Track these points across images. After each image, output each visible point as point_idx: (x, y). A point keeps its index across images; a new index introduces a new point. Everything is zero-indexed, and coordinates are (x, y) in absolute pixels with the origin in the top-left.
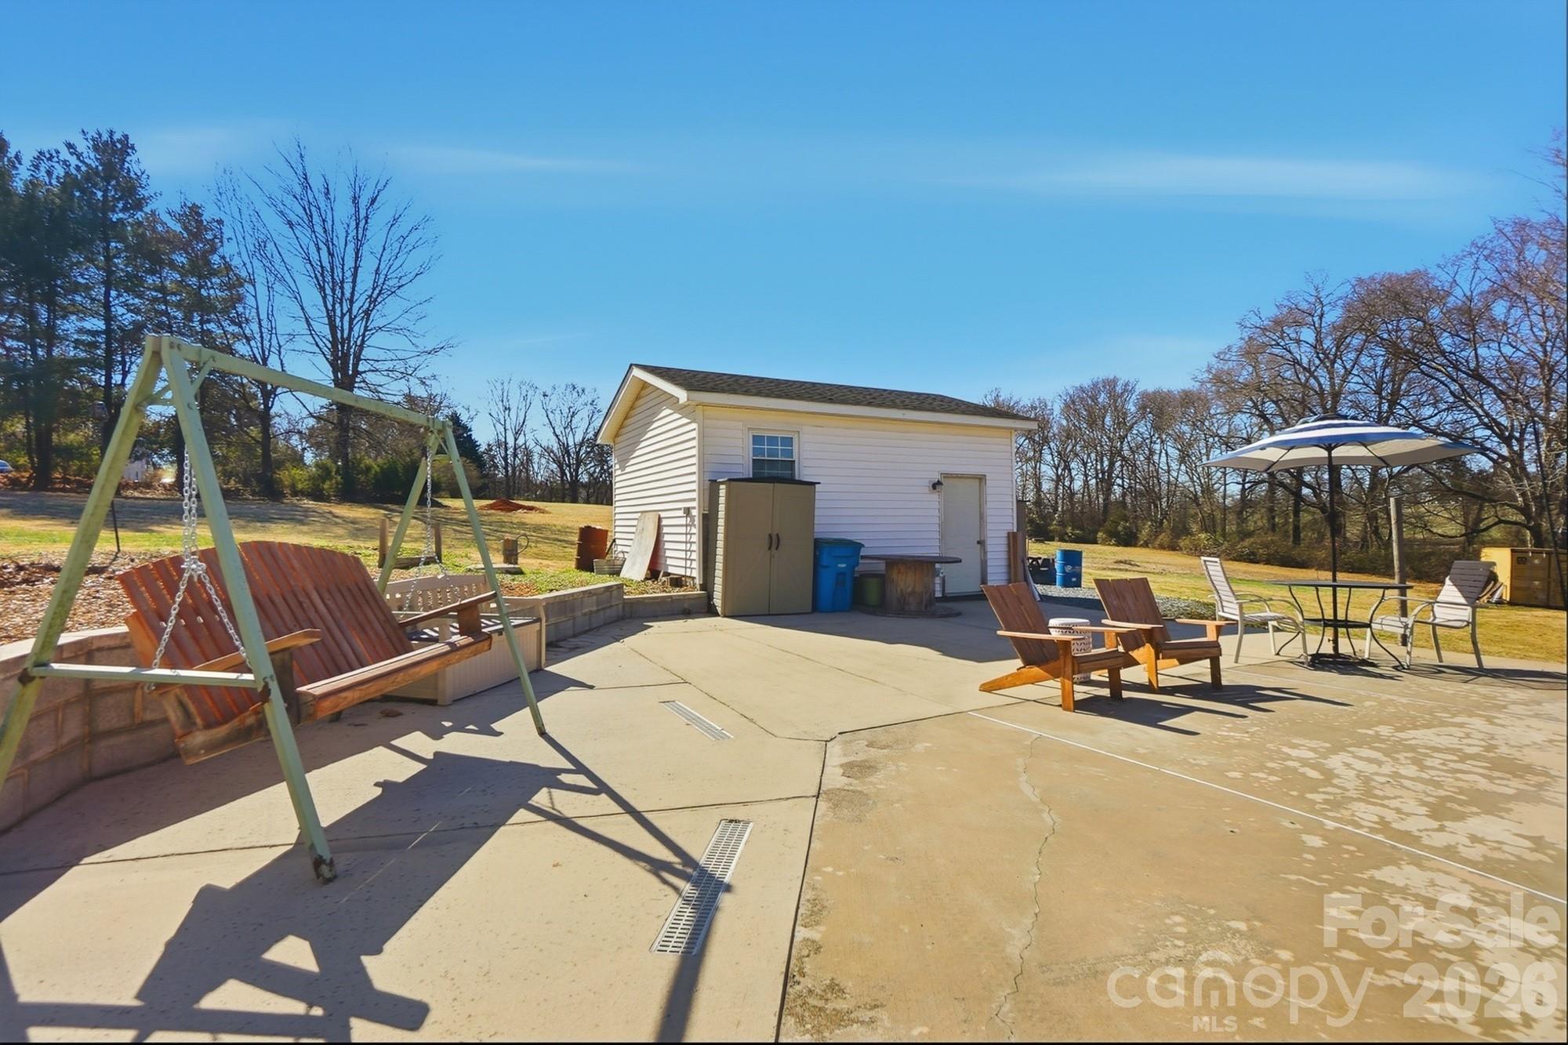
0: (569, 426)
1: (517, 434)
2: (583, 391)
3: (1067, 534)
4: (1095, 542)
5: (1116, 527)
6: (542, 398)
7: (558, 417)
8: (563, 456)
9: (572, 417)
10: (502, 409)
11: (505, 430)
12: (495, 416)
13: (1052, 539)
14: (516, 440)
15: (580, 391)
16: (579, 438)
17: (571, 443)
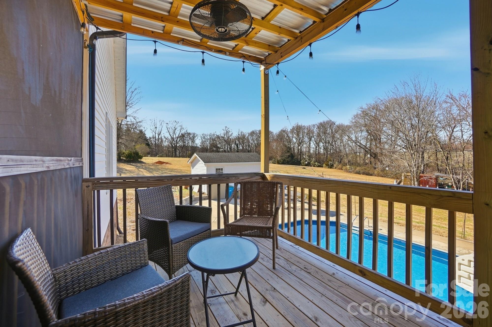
0: (174, 133)
1: (159, 135)
2: (178, 122)
3: (316, 164)
4: (322, 167)
5: (328, 163)
6: (166, 124)
7: (171, 130)
8: (172, 141)
9: (175, 130)
10: (154, 128)
11: (155, 133)
12: (152, 130)
13: (311, 166)
14: (158, 137)
15: (177, 122)
16: (177, 135)
17: (175, 137)
